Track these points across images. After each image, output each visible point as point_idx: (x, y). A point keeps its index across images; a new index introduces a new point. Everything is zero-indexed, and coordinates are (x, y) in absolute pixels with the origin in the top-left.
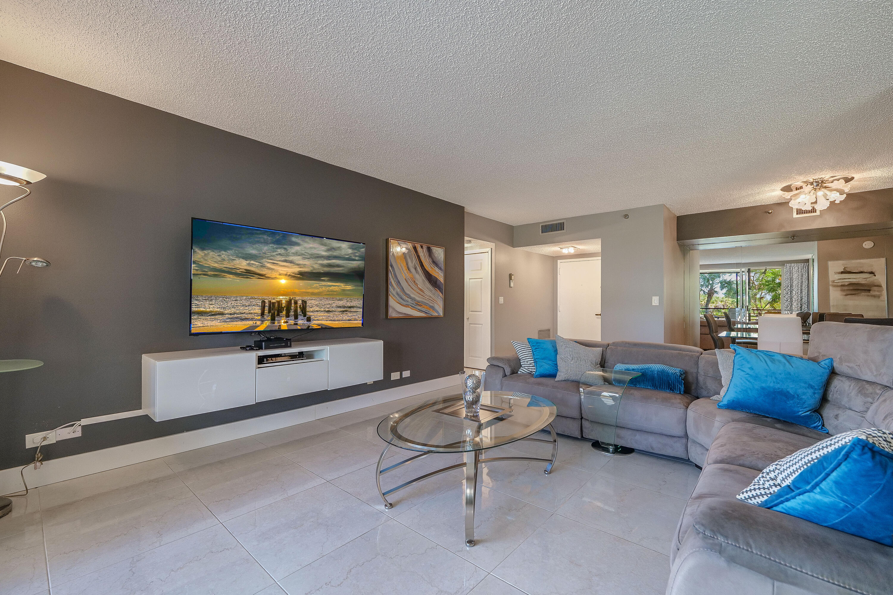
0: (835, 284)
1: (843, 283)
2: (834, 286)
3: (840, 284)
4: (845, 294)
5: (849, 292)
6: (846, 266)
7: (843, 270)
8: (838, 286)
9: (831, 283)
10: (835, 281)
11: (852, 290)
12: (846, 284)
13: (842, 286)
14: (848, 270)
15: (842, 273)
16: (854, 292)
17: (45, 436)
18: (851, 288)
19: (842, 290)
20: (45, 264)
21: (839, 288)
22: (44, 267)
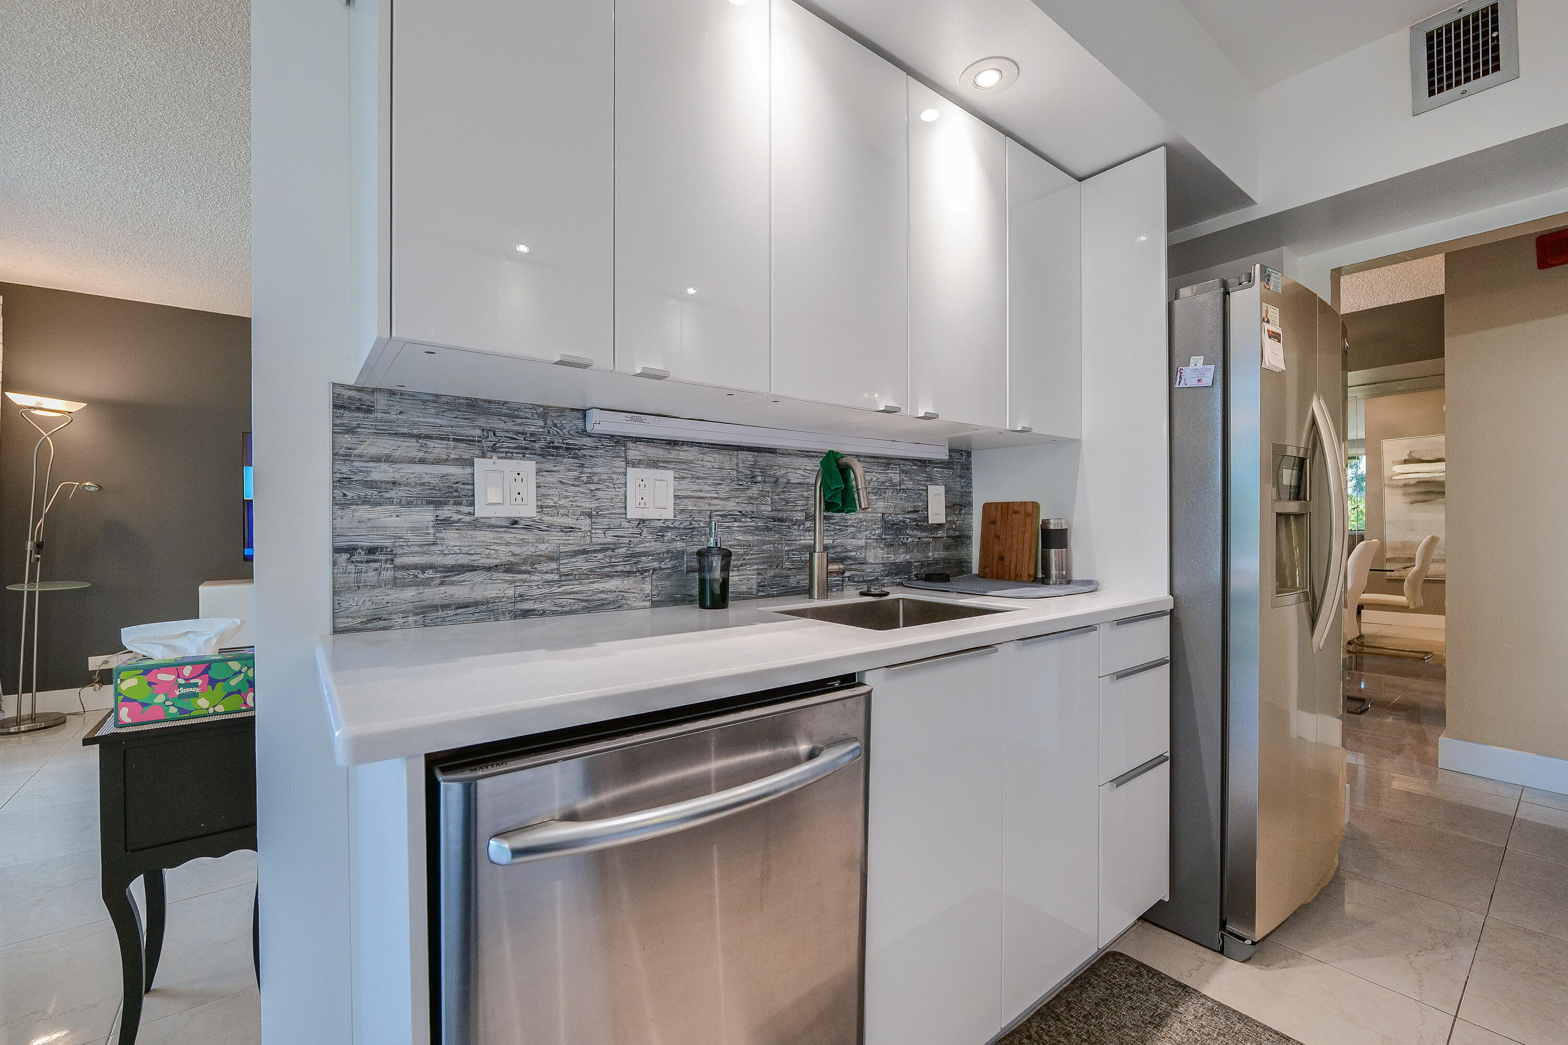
0: (1394, 483)
1: (1407, 482)
2: (1393, 487)
3: (1402, 483)
4: (1409, 500)
5: (1419, 498)
6: (1412, 449)
7: (1407, 457)
8: (1398, 487)
9: (1386, 482)
10: (1394, 478)
11: (1418, 493)
12: (1413, 482)
13: (1405, 486)
14: (1416, 456)
15: (1406, 462)
16: (1426, 498)
17: (105, 659)
18: (1421, 490)
19: (1405, 494)
20: (97, 489)
21: (1400, 491)
22: (97, 491)
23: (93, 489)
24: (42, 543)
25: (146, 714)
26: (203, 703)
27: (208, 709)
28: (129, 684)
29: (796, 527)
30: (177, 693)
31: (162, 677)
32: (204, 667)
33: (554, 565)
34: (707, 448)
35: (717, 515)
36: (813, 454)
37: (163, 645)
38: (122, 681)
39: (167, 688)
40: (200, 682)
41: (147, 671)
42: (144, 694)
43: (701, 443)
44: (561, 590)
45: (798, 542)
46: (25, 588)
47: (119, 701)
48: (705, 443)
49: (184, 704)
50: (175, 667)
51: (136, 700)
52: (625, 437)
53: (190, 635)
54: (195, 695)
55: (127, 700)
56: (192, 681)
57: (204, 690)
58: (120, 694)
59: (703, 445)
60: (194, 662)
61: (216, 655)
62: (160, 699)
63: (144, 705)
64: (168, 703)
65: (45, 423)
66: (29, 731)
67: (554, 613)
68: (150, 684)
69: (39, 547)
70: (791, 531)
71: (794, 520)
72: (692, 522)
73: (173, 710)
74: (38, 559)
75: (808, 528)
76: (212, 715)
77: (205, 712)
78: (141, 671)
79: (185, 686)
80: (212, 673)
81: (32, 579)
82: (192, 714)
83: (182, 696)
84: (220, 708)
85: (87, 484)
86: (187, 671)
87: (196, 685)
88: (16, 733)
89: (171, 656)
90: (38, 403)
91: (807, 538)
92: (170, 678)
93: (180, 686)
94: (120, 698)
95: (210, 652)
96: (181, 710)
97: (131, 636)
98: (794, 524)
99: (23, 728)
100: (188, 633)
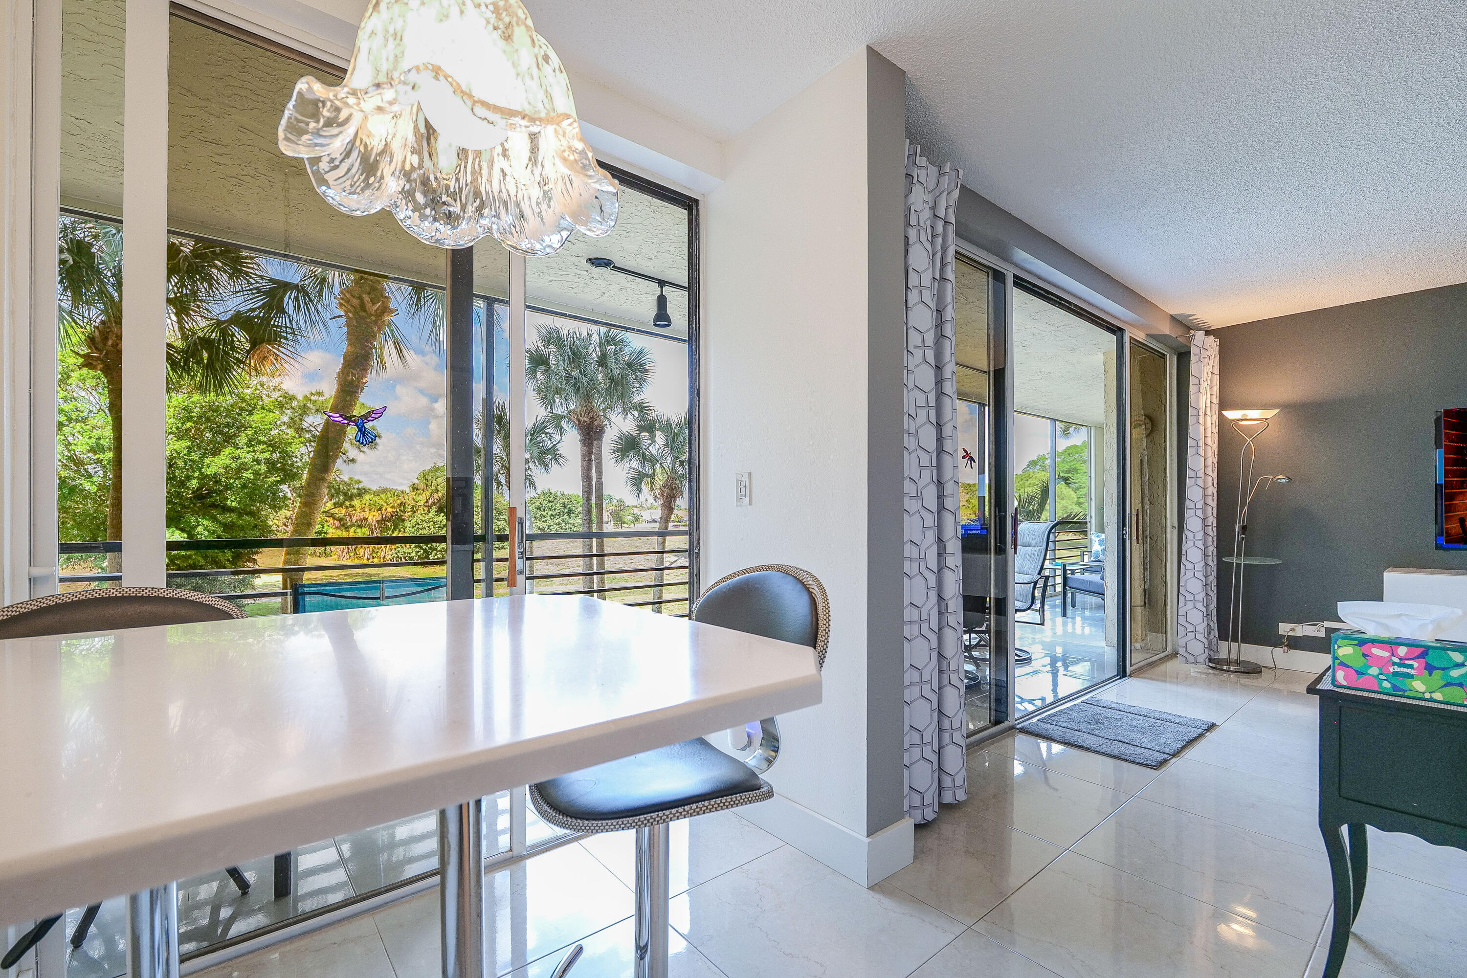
17: (1293, 627)
20: (1287, 480)
22: (1287, 482)
23: (1284, 481)
24: (1246, 525)
25: (1360, 682)
26: (1418, 686)
27: (1424, 693)
28: (1345, 651)
30: (1391, 670)
31: (1376, 651)
32: (1421, 651)
37: (1377, 623)
38: (1339, 647)
39: (1383, 663)
40: (1416, 665)
41: (1362, 643)
42: (1358, 663)
46: (1234, 560)
47: (1336, 664)
49: (1399, 682)
50: (1392, 644)
51: (1351, 667)
53: (1403, 617)
54: (1411, 677)
55: (1342, 664)
56: (1407, 662)
57: (1420, 674)
58: (1337, 658)
60: (1411, 644)
61: (1432, 642)
62: (1374, 671)
63: (1358, 673)
64: (1381, 677)
65: (1247, 430)
66: (1236, 672)
68: (1364, 655)
69: (1244, 529)
73: (1386, 685)
74: (1243, 539)
76: (1426, 700)
77: (1421, 696)
78: (1356, 642)
79: (1399, 665)
80: (1428, 658)
81: (1239, 554)
82: (1407, 694)
83: (1395, 674)
84: (1438, 696)
85: (1279, 477)
86: (1402, 651)
87: (1411, 667)
88: (1228, 671)
89: (1385, 635)
90: (1244, 415)
92: (1386, 654)
93: (1394, 664)
94: (1337, 662)
95: (1426, 636)
96: (1394, 687)
97: (1345, 608)
99: (1232, 668)
100: (1401, 615)
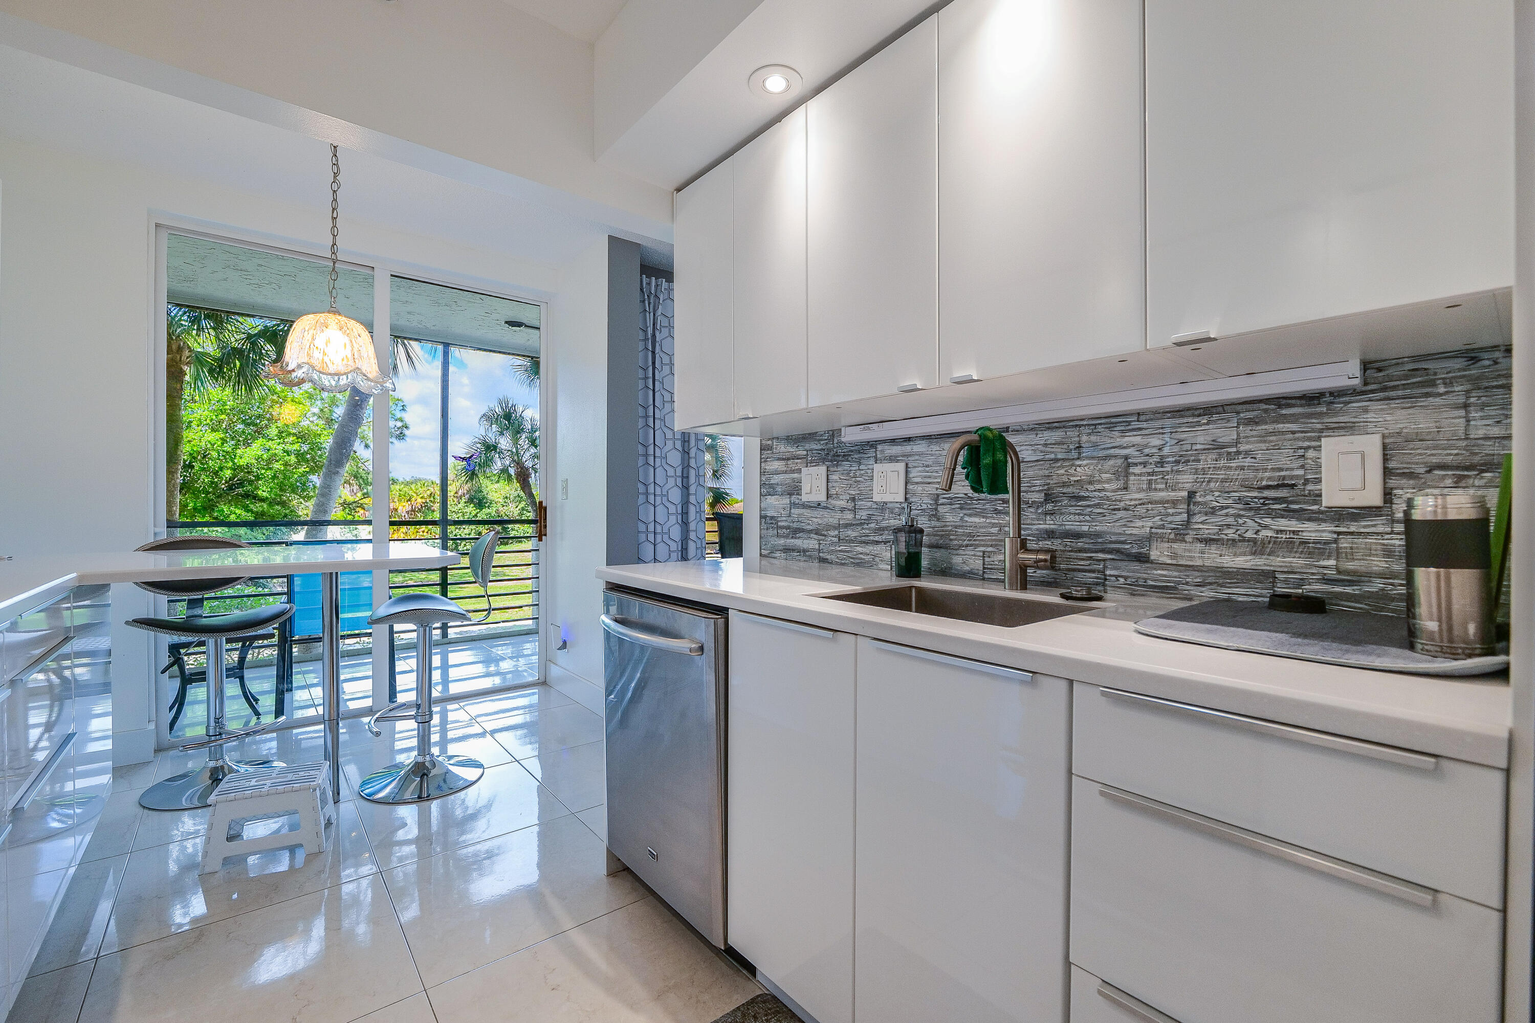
29: (1032, 510)
33: (836, 532)
34: (936, 439)
35: (944, 498)
36: (1056, 424)
43: (931, 436)
44: (839, 549)
45: (1035, 527)
48: (934, 435)
52: (876, 441)
59: (932, 437)
67: (837, 563)
70: (1027, 514)
71: (1030, 502)
72: (922, 505)
75: (1051, 511)
91: (1048, 522)
98: (1029, 506)
